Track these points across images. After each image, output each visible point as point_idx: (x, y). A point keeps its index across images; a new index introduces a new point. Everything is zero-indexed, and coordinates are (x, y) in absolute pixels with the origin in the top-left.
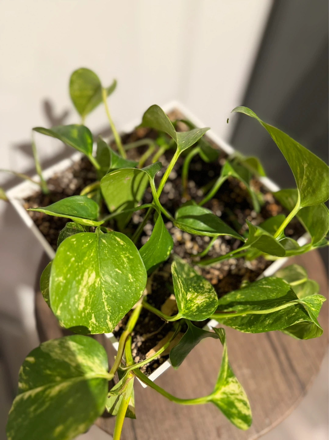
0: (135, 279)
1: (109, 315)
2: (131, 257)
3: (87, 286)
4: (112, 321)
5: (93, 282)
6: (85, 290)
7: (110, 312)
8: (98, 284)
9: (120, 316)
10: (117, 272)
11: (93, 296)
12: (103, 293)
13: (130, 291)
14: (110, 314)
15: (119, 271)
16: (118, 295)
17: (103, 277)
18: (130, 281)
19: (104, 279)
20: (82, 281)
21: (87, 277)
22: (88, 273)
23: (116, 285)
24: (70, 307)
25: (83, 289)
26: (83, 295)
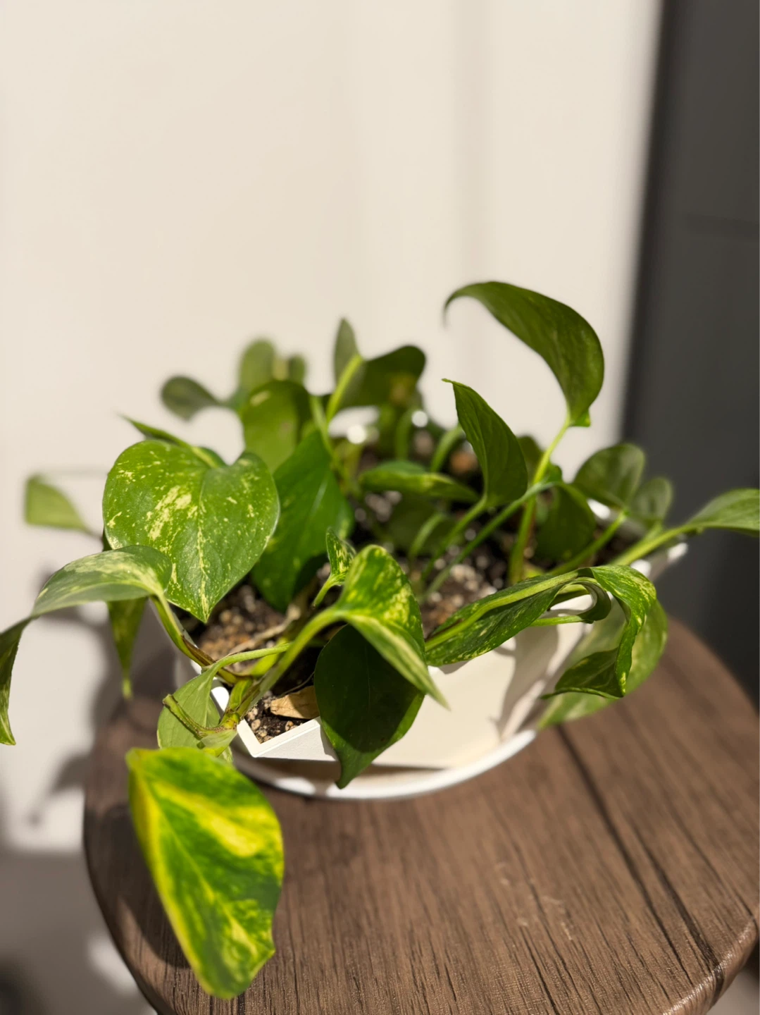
0: (257, 513)
1: (205, 579)
2: (256, 478)
3: (171, 508)
4: (210, 596)
5: (183, 508)
6: (166, 511)
7: (207, 574)
8: (193, 514)
9: (224, 585)
10: (229, 502)
11: (179, 529)
12: (200, 533)
13: (247, 534)
14: (207, 578)
15: (232, 501)
16: (226, 541)
17: (203, 508)
18: (248, 516)
19: (205, 511)
20: (164, 496)
21: (176, 495)
22: (179, 491)
23: (223, 522)
24: (134, 525)
25: (163, 509)
26: (161, 518)
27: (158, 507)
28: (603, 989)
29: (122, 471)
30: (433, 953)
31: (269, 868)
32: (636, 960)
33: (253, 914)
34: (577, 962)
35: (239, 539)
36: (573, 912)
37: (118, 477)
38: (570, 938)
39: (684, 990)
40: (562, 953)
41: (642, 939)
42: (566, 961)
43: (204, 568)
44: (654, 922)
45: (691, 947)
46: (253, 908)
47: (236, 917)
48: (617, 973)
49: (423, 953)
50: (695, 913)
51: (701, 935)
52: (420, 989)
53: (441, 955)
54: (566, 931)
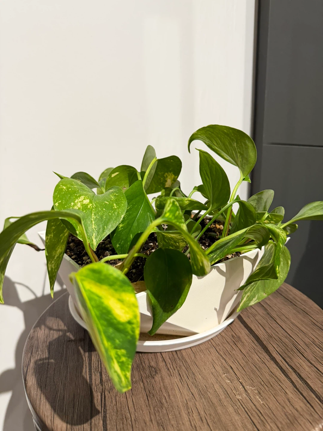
0: (118, 207)
1: (95, 232)
2: (117, 194)
3: (81, 203)
4: (97, 239)
5: (86, 204)
7: (96, 230)
8: (90, 207)
9: (104, 235)
10: (105, 203)
11: (85, 211)
12: (93, 214)
13: (113, 214)
14: (96, 232)
15: (107, 203)
16: (104, 217)
18: (114, 208)
19: (95, 206)
20: (79, 198)
21: (83, 199)
22: (84, 197)
23: (103, 210)
24: (66, 206)
25: (78, 203)
26: (77, 206)
27: (76, 201)
28: (281, 423)
29: (61, 186)
30: (199, 412)
31: (133, 331)
32: (294, 410)
33: (124, 359)
34: (267, 412)
35: (110, 216)
36: (261, 392)
37: (60, 188)
38: (262, 403)
39: (318, 421)
40: (259, 409)
41: (295, 401)
42: (262, 412)
43: (95, 228)
44: (299, 393)
45: (318, 403)
46: (124, 356)
47: (116, 358)
48: (286, 415)
49: (194, 412)
50: (317, 389)
51: (321, 398)
52: (194, 428)
53: (202, 413)
54: (259, 400)
